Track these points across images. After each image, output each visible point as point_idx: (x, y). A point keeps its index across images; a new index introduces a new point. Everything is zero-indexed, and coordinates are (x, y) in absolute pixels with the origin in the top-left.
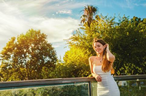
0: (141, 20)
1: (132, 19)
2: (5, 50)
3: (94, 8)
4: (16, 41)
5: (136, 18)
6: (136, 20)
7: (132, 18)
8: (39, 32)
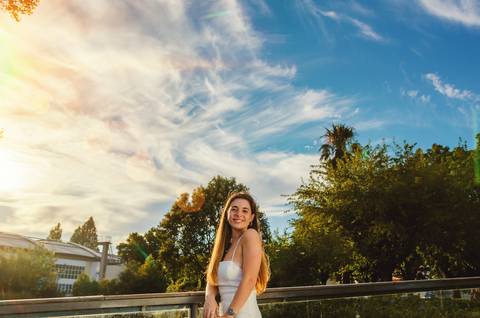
0: (451, 151)
1: (429, 150)
2: (167, 219)
3: (347, 130)
4: (190, 199)
5: (440, 147)
6: (438, 152)
7: (431, 148)
8: (234, 182)
